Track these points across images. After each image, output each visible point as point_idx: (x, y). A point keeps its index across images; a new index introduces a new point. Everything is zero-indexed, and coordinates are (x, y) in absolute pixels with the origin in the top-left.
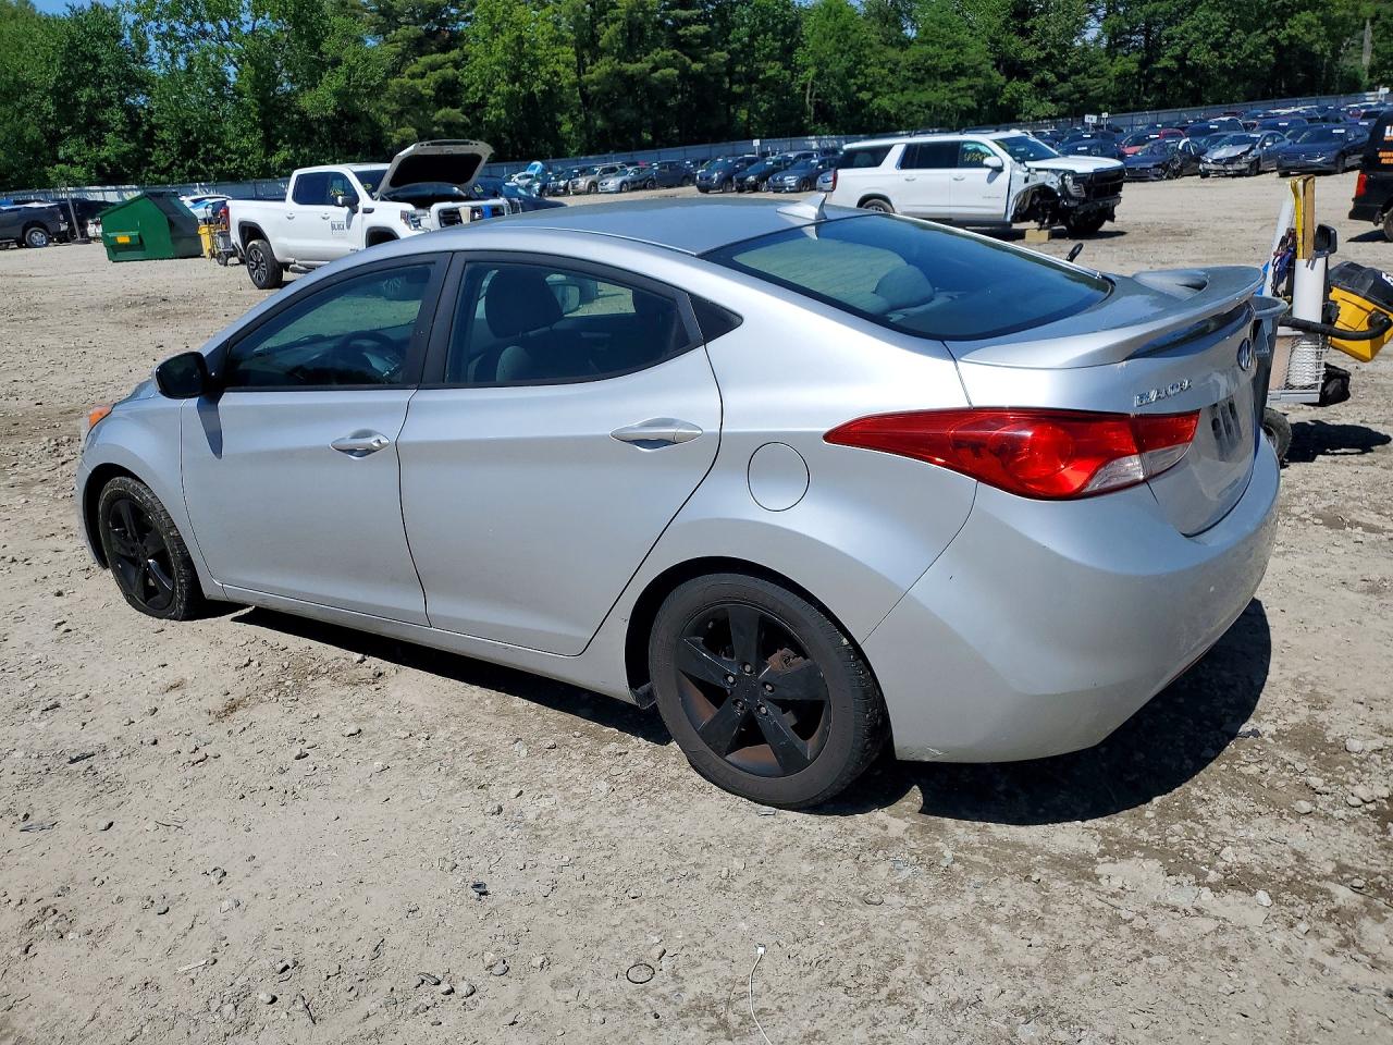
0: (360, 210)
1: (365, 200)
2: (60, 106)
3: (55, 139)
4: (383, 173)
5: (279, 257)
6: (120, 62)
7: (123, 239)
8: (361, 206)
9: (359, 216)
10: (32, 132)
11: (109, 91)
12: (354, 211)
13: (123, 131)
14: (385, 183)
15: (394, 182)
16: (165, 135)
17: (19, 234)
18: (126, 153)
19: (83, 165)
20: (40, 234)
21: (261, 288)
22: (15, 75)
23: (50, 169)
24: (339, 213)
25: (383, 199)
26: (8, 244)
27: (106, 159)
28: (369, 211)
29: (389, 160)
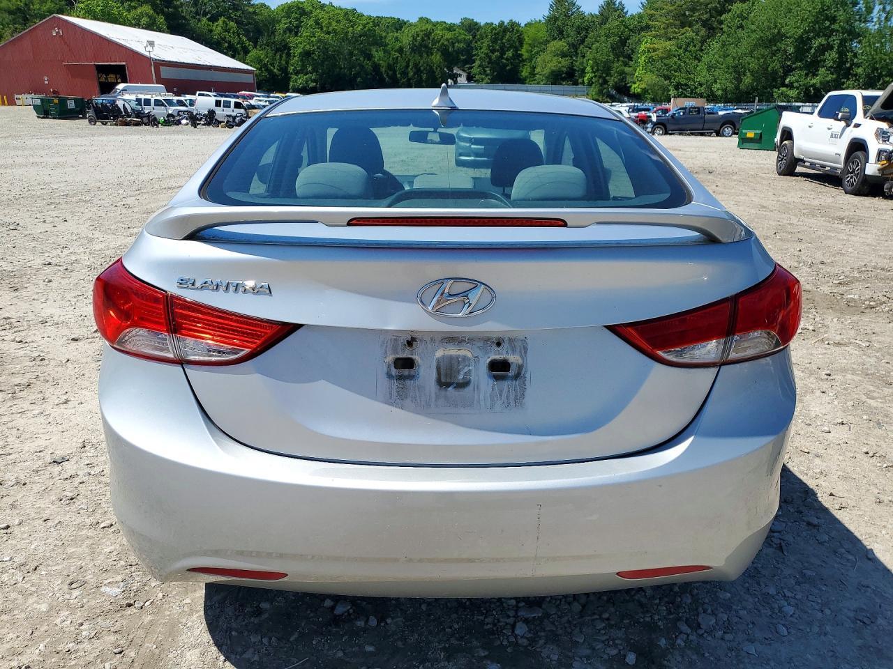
0: (853, 125)
1: (859, 117)
2: (797, 49)
3: (788, 71)
4: (877, 97)
5: (796, 154)
6: (848, 21)
7: (750, 134)
8: (855, 121)
9: (851, 128)
10: (775, 65)
11: (834, 40)
12: (848, 125)
13: (831, 67)
14: (877, 106)
15: (884, 106)
16: (860, 70)
17: (717, 128)
18: (828, 82)
19: (797, 88)
20: (729, 129)
21: (779, 175)
22: (779, 30)
23: (776, 90)
24: (838, 126)
25: (872, 118)
26: (712, 133)
27: (814, 85)
28: (857, 126)
29: (883, 88)
